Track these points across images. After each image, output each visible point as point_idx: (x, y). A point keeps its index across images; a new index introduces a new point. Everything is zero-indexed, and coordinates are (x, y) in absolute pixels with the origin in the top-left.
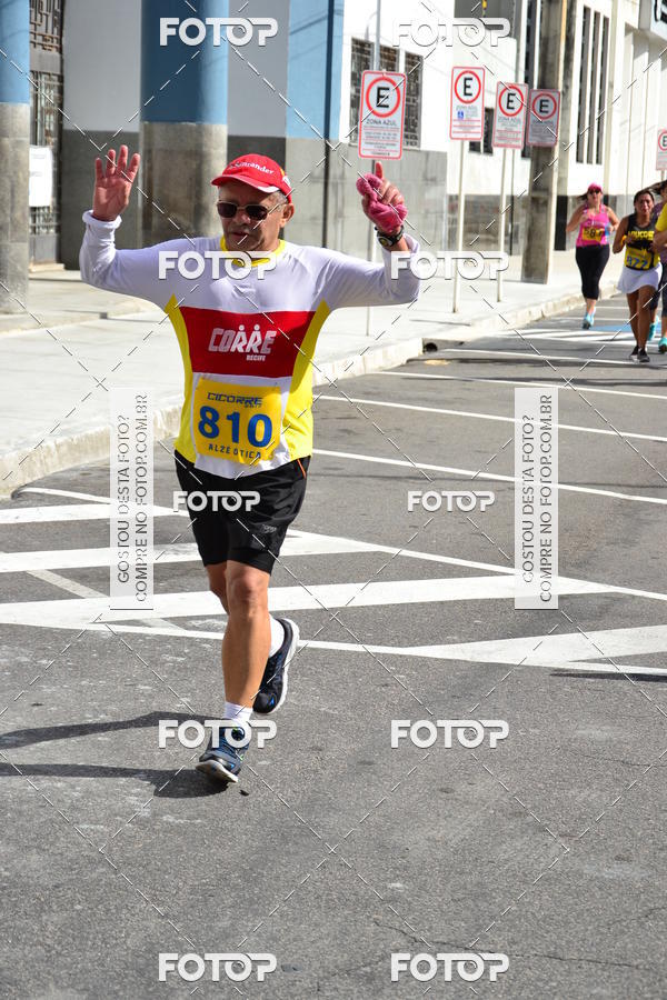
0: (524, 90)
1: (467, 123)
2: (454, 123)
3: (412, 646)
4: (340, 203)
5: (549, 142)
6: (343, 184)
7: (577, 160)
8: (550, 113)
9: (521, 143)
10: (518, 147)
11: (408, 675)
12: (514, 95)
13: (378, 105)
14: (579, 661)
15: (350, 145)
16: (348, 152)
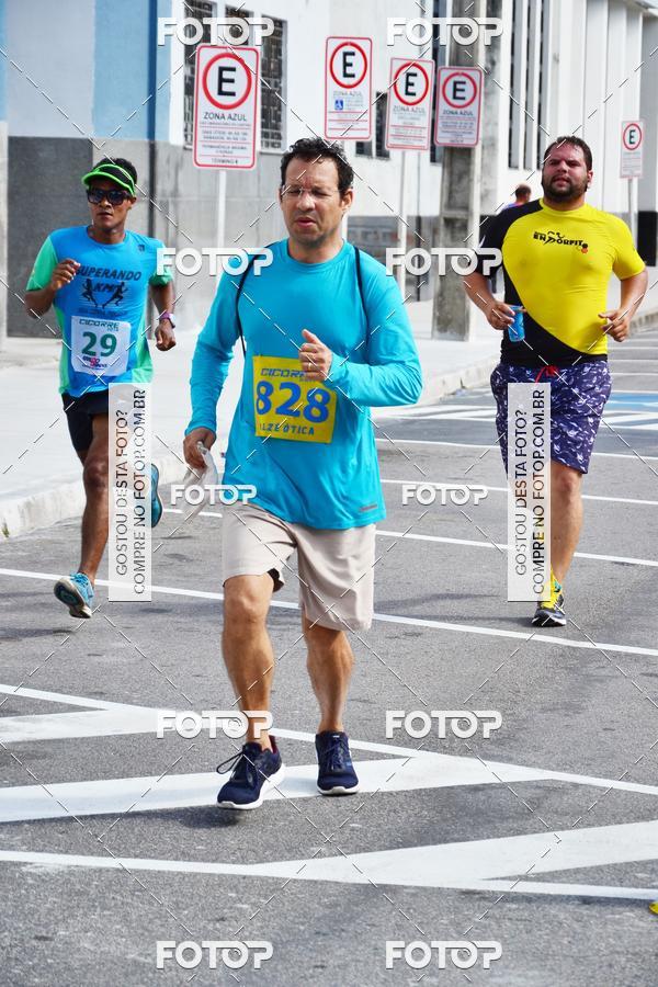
0: (429, 68)
1: (349, 116)
2: (329, 116)
3: (261, 862)
4: (172, 230)
5: (467, 141)
6: (176, 205)
7: (510, 166)
8: (468, 99)
9: (426, 143)
10: (422, 148)
11: (254, 904)
12: (415, 75)
13: (221, 93)
14: (497, 879)
15: (185, 149)
16: (182, 158)
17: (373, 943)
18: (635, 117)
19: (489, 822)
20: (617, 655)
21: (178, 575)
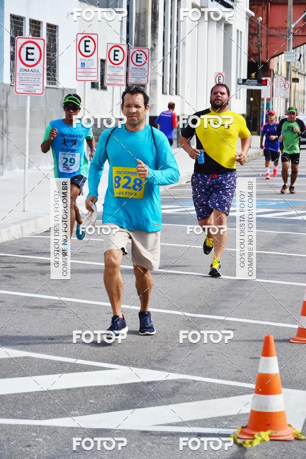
0: (125, 48)
1: (87, 70)
2: (79, 70)
3: (48, 419)
4: (5, 124)
5: (143, 82)
6: (7, 111)
7: (163, 93)
8: (143, 62)
9: (124, 82)
10: (121, 85)
11: (44, 439)
12: (118, 51)
13: (27, 59)
14: (158, 425)
15: (11, 85)
16: (10, 89)
17: (100, 456)
18: (221, 70)
19: (154, 399)
20: (213, 320)
21: (8, 285)
